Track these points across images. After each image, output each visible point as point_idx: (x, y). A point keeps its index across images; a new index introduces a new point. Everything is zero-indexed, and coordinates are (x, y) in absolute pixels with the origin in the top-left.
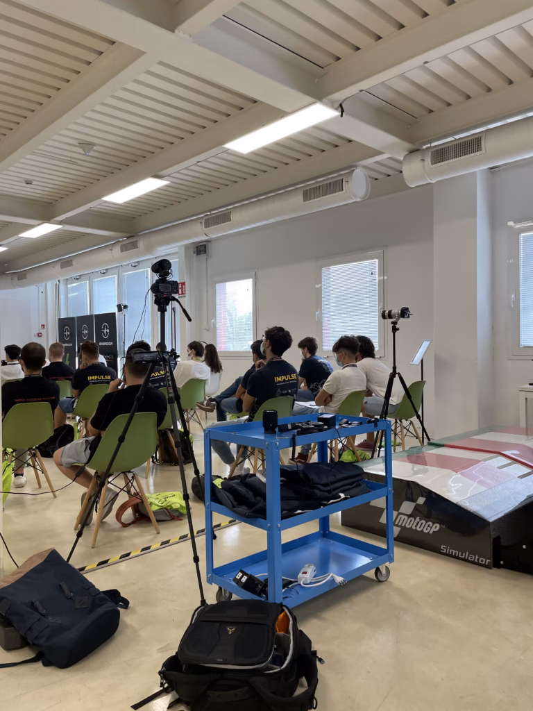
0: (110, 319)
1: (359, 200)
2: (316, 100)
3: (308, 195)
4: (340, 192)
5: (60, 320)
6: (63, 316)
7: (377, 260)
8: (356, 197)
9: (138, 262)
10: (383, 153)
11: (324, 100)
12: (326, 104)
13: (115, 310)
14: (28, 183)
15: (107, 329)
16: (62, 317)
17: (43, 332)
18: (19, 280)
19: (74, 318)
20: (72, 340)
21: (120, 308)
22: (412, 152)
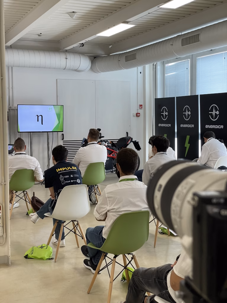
6: (159, 96)
15: (216, 110)
16: (158, 98)
17: (141, 111)
18: (126, 61)
19: (174, 98)
20: (171, 120)
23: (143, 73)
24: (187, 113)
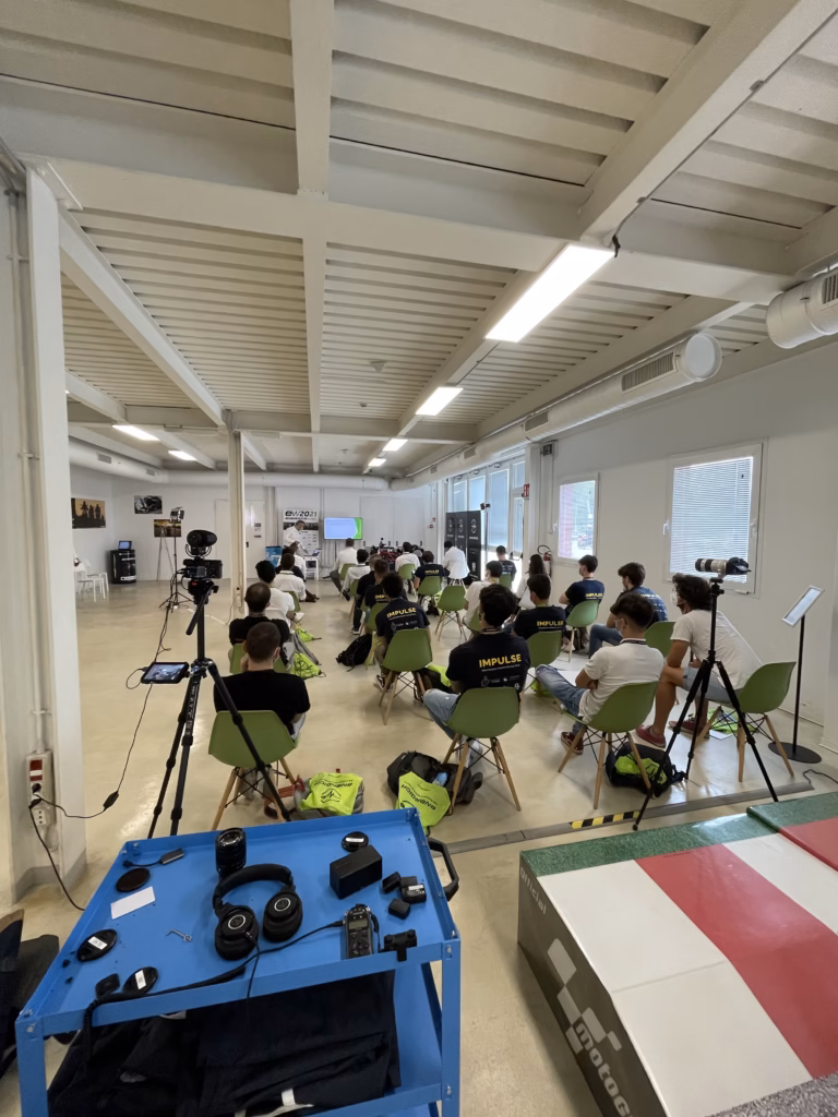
0: (476, 515)
1: (699, 380)
2: (566, 241)
3: (627, 382)
4: (671, 372)
5: (447, 514)
7: (751, 458)
8: (692, 376)
9: (478, 470)
10: (736, 303)
11: (584, 237)
12: (589, 244)
13: (479, 508)
14: (363, 405)
15: (475, 524)
16: (448, 512)
19: (455, 513)
21: (483, 507)
22: (788, 289)
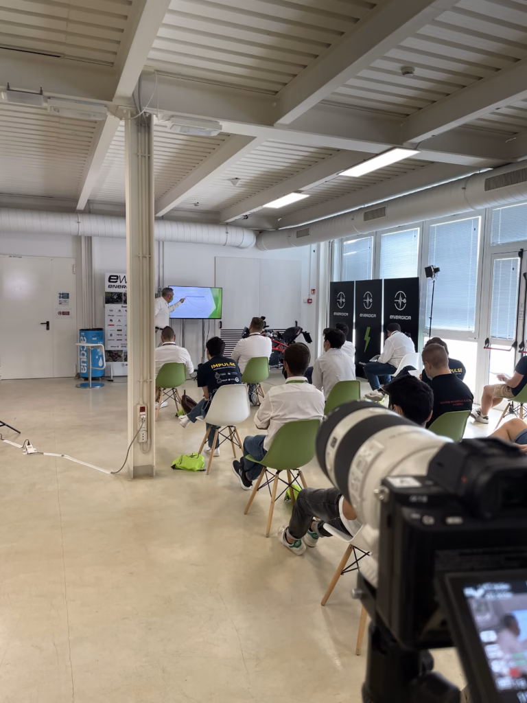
5: (333, 284)
6: (336, 280)
15: (403, 298)
17: (313, 297)
18: (297, 237)
19: (353, 282)
20: (348, 308)
21: (428, 271)
23: (318, 251)
24: (368, 300)
